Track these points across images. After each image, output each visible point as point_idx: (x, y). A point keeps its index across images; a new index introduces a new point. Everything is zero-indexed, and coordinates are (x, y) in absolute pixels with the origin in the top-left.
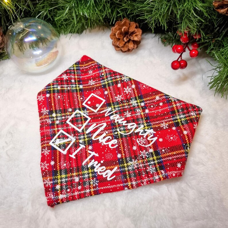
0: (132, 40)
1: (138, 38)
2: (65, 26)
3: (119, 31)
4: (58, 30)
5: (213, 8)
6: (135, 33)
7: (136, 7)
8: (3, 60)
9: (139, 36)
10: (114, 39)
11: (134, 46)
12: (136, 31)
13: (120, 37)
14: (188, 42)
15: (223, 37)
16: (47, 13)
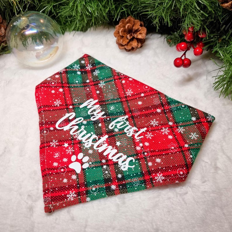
0: (136, 37)
1: (142, 36)
2: (69, 23)
3: (123, 28)
4: (62, 28)
5: (218, 4)
6: (139, 31)
7: (140, 3)
8: (5, 54)
9: (144, 35)
10: (118, 37)
11: (138, 45)
12: (140, 29)
13: (124, 34)
14: (192, 40)
15: (229, 37)
16: (51, 9)
